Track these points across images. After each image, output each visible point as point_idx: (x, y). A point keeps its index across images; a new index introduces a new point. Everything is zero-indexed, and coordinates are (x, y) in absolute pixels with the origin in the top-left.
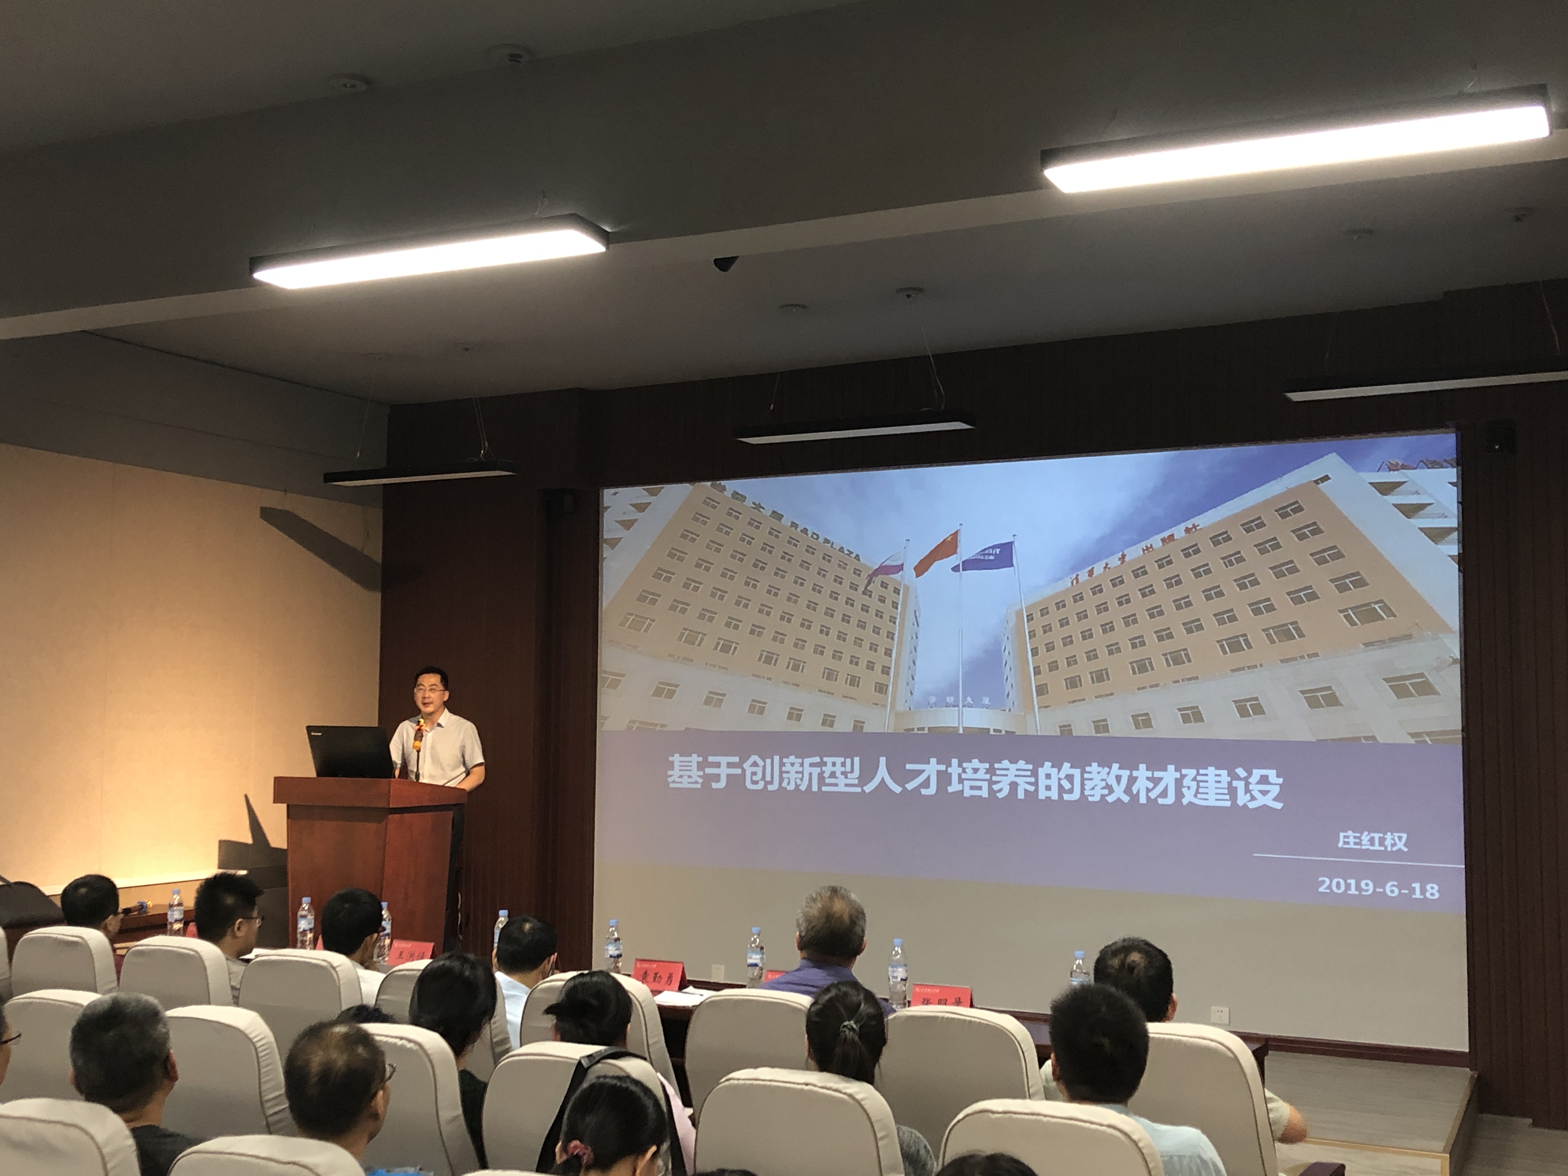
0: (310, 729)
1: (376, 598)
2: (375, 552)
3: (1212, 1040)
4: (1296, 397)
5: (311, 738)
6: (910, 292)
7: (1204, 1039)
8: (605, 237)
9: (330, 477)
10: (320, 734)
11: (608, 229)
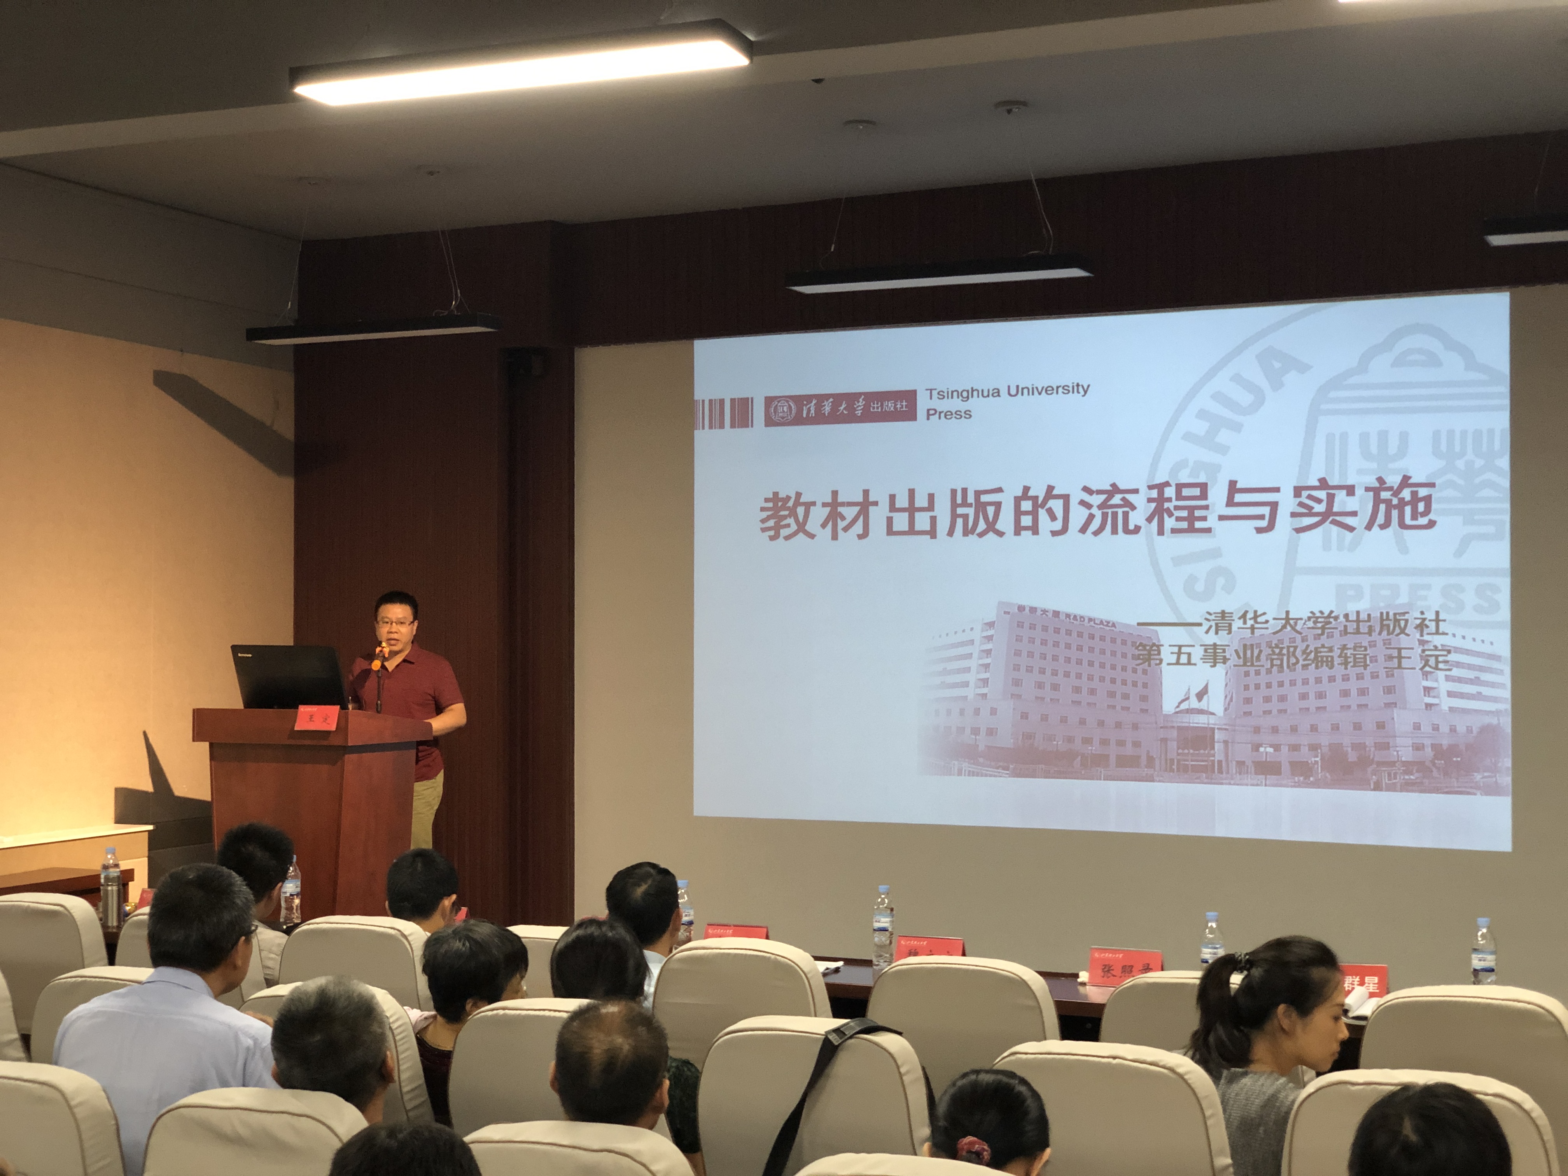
0: (235, 649)
1: (288, 484)
2: (286, 427)
3: (1529, 1003)
4: (1497, 240)
5: (238, 662)
6: (1009, 106)
7: (1519, 1001)
8: (749, 48)
9: (254, 334)
10: (250, 655)
11: (751, 38)
